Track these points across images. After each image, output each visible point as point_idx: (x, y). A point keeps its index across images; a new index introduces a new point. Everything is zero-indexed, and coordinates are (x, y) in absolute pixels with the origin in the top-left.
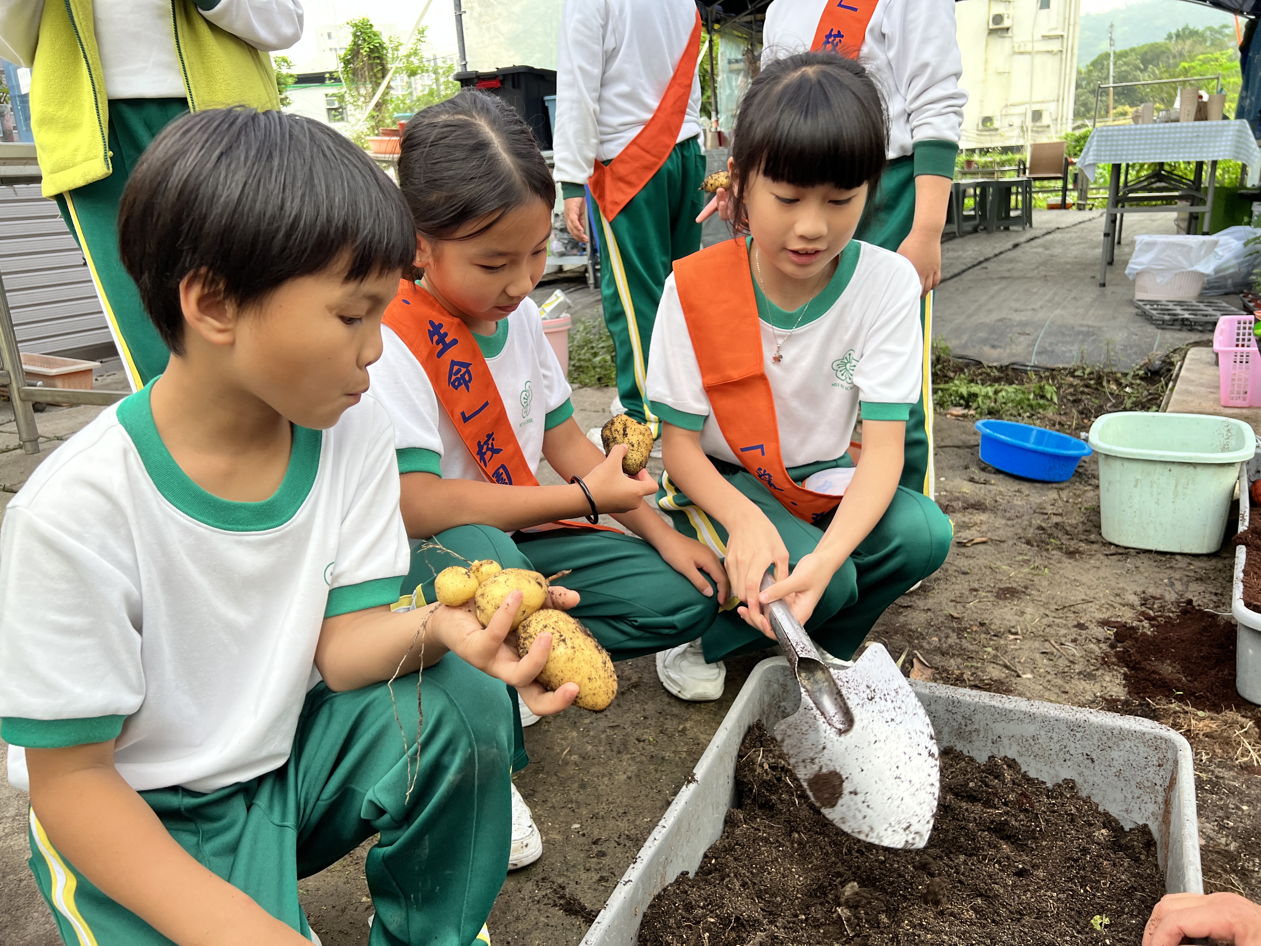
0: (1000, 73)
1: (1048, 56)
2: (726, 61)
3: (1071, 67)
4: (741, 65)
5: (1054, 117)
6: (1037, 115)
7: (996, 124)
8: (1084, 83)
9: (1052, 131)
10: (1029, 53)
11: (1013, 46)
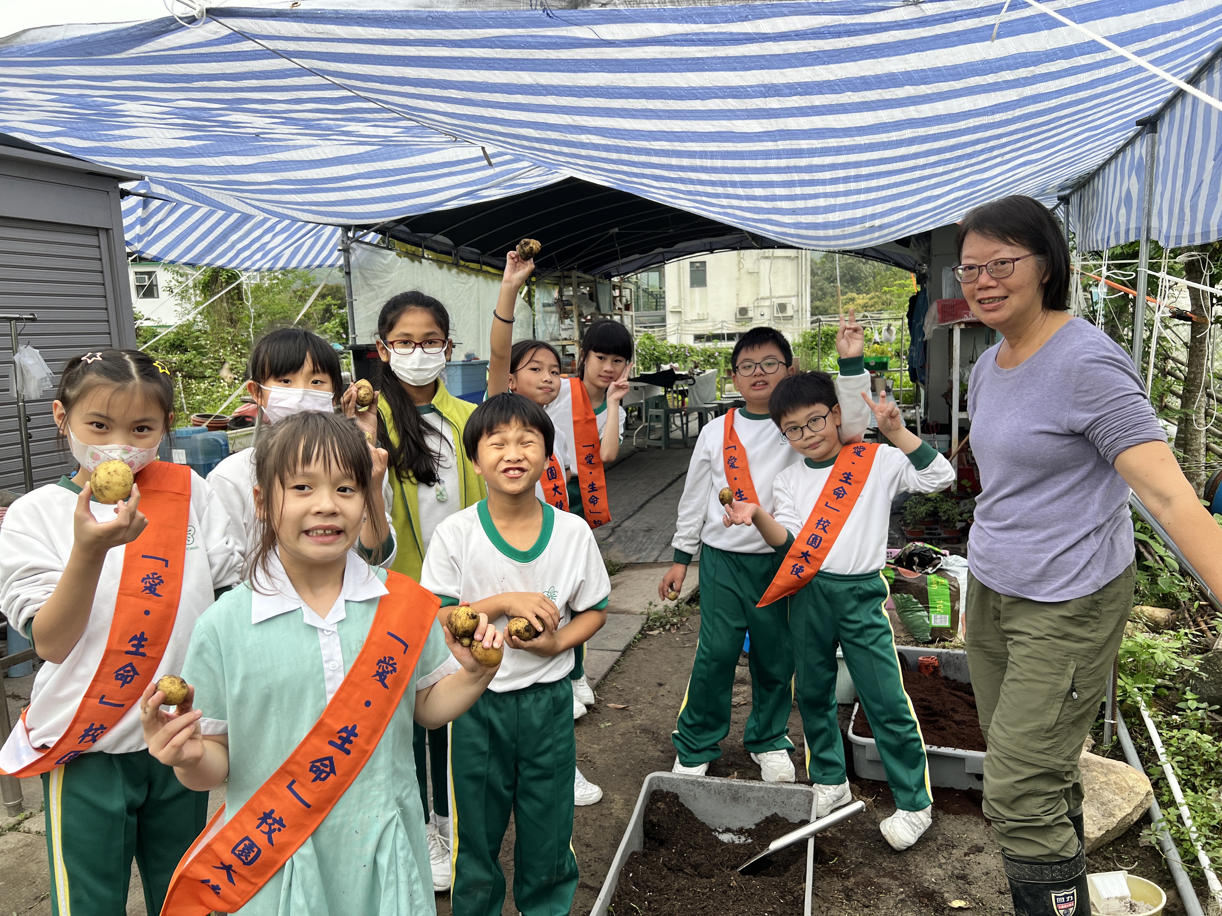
0: (750, 273)
1: (787, 261)
2: (541, 305)
3: (806, 270)
4: (553, 309)
5: (795, 309)
6: (782, 307)
7: (751, 314)
8: (819, 272)
9: (795, 320)
10: (773, 258)
11: (760, 253)
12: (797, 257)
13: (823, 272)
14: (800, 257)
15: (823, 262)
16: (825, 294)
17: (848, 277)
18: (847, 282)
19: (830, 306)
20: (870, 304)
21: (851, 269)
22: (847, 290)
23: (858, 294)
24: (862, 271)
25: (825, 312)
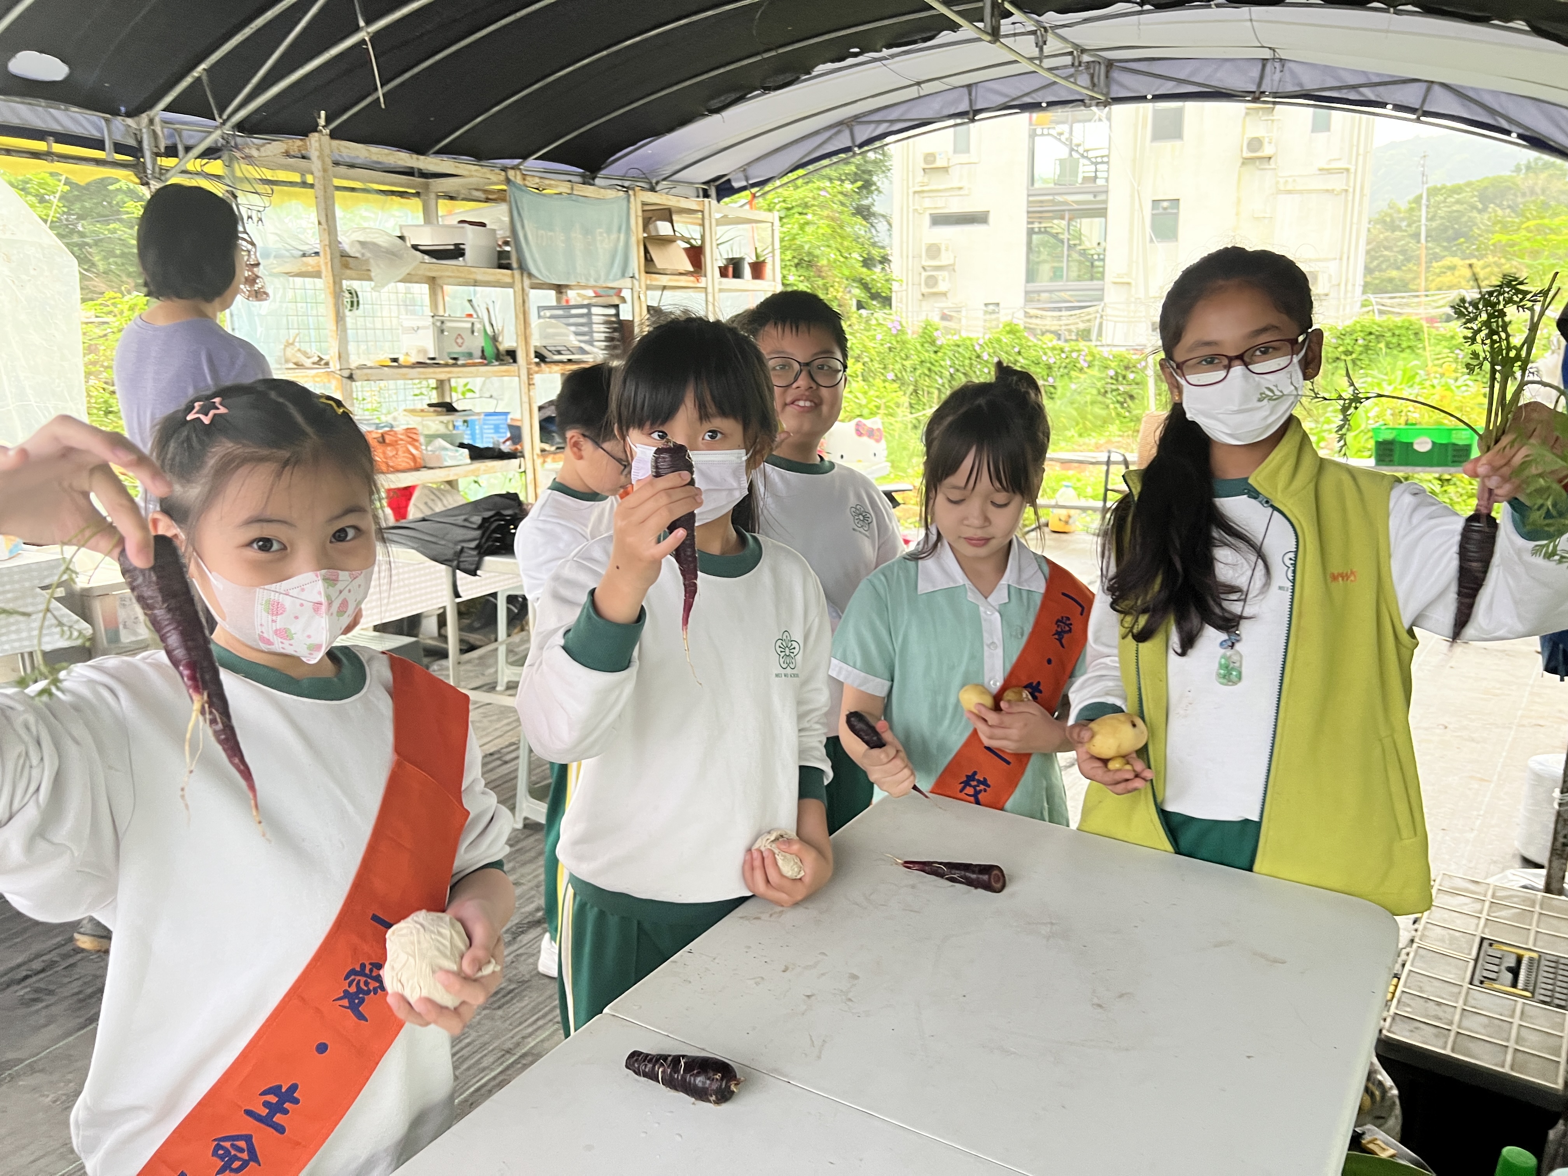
0: (1258, 219)
1: (1327, 197)
10: (1301, 192)
11: (1278, 183)
12: (1346, 191)
14: (1351, 190)
15: (1412, 209)
21: (1457, 220)
24: (1476, 224)
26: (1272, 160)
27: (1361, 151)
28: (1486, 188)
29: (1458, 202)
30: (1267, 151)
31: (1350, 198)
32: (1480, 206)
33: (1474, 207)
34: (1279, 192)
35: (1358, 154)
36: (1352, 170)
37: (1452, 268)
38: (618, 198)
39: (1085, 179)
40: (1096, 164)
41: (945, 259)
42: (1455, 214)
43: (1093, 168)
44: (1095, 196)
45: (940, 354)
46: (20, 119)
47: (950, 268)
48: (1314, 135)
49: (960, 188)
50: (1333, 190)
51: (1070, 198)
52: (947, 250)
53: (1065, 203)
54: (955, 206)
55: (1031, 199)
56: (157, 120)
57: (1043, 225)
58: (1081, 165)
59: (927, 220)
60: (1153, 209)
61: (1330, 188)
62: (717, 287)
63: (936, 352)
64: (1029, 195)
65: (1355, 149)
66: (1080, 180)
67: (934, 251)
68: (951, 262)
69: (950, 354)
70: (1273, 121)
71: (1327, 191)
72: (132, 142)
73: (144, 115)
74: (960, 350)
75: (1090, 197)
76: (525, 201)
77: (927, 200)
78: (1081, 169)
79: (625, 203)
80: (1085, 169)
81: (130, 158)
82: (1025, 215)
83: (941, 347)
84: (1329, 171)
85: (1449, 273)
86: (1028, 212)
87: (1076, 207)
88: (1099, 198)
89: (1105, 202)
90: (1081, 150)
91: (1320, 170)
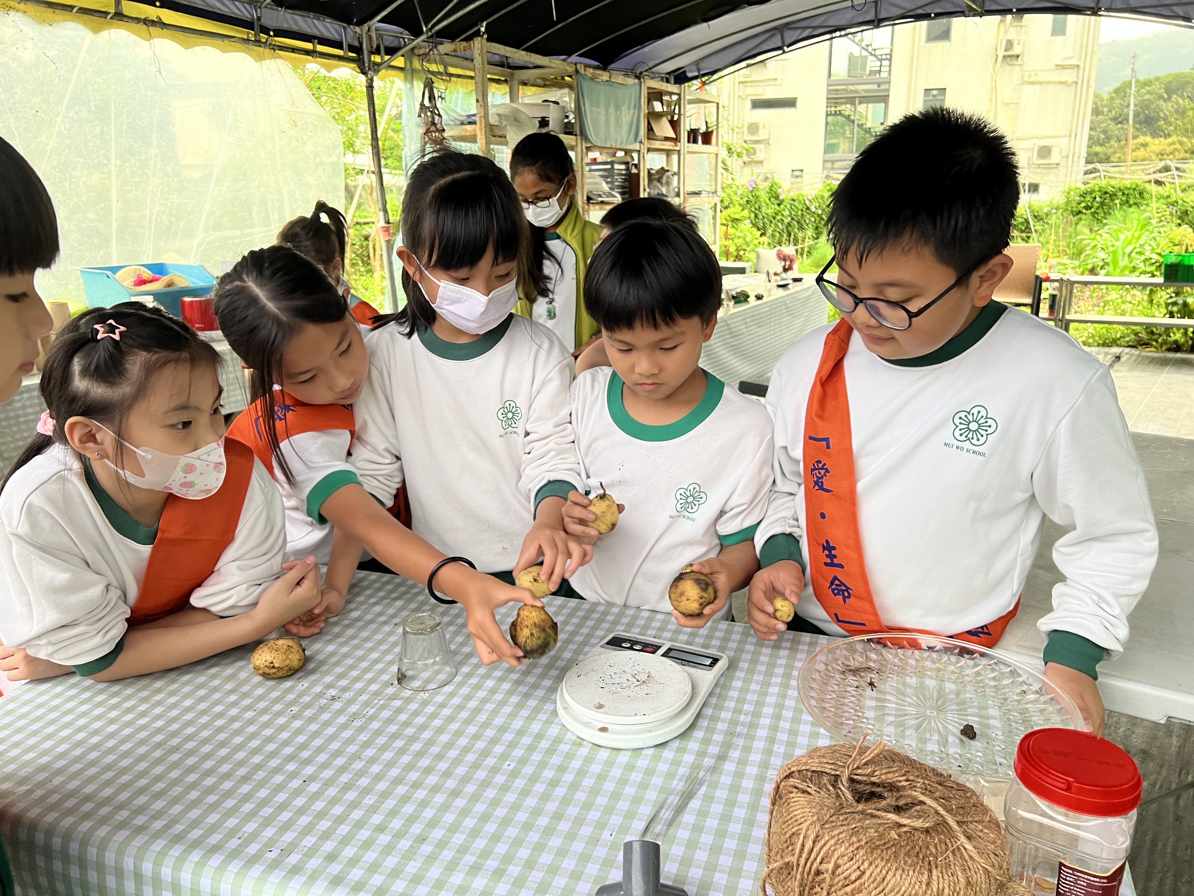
1: (1061, 88)
6: (1046, 151)
9: (1062, 170)
10: (1041, 83)
11: (1023, 76)
12: (1076, 83)
13: (1110, 111)
14: (1080, 82)
15: (1112, 98)
16: (1109, 138)
17: (1142, 117)
18: (1140, 123)
19: (1114, 153)
20: (1168, 150)
21: (1148, 107)
22: (1138, 133)
23: (1153, 138)
24: (1162, 110)
25: (1106, 160)
26: (1020, 58)
27: (1089, 51)
28: (1170, 82)
29: (1149, 92)
30: (1016, 50)
31: (1079, 88)
32: (1166, 96)
33: (1161, 97)
34: (1024, 83)
35: (1086, 54)
36: (1082, 67)
37: (1145, 145)
38: (635, 84)
39: (872, 73)
40: (881, 60)
41: (762, 135)
42: (1147, 102)
43: (879, 63)
44: (879, 86)
45: (782, 206)
46: (298, 26)
47: (766, 142)
48: (1053, 38)
49: (775, 79)
50: (1066, 82)
51: (860, 87)
52: (764, 127)
53: (856, 91)
54: (770, 94)
55: (830, 88)
56: (373, 28)
57: (838, 109)
58: (869, 61)
59: (749, 104)
60: (925, 96)
61: (1064, 80)
62: (686, 150)
63: (779, 205)
64: (828, 85)
65: (1084, 50)
66: (867, 72)
67: (753, 128)
68: (767, 137)
69: (789, 206)
70: (1021, 26)
71: (1062, 82)
72: (356, 44)
73: (366, 25)
74: (795, 203)
75: (875, 87)
76: (586, 85)
77: (749, 88)
78: (869, 64)
79: (638, 88)
80: (872, 64)
81: (354, 55)
82: (825, 101)
83: (782, 201)
84: (1064, 67)
85: (1142, 149)
86: (828, 99)
87: (864, 94)
88: (883, 87)
89: (888, 90)
90: (870, 49)
91: (1056, 66)
